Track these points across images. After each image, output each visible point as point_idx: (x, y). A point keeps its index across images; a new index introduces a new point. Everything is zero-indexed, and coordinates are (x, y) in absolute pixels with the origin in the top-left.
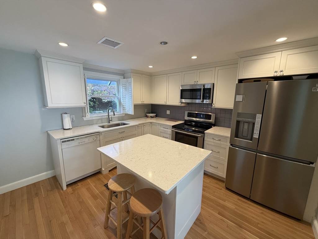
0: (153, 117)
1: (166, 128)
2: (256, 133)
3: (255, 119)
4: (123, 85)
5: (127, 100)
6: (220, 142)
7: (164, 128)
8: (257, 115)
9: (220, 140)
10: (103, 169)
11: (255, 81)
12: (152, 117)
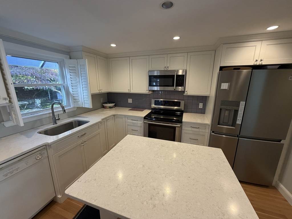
0: (112, 108)
1: (135, 120)
2: (239, 120)
3: (239, 107)
4: (70, 68)
5: (79, 89)
6: (198, 130)
7: (132, 120)
8: (241, 102)
9: (199, 128)
10: (59, 196)
11: (234, 69)
12: (110, 108)
